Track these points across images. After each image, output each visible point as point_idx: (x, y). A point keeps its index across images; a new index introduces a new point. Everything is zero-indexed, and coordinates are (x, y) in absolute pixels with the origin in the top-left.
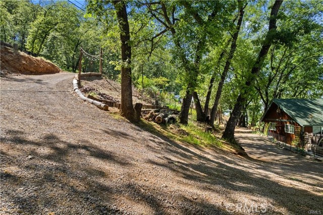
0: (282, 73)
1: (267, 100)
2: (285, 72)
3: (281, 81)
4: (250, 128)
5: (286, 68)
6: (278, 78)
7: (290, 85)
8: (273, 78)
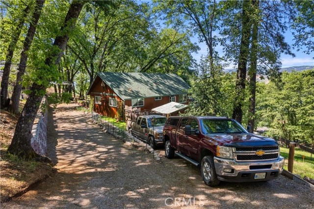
0: (106, 45)
1: (93, 72)
2: (109, 45)
3: (106, 53)
4: (76, 102)
5: (109, 40)
6: (103, 49)
7: (112, 57)
8: (98, 49)
